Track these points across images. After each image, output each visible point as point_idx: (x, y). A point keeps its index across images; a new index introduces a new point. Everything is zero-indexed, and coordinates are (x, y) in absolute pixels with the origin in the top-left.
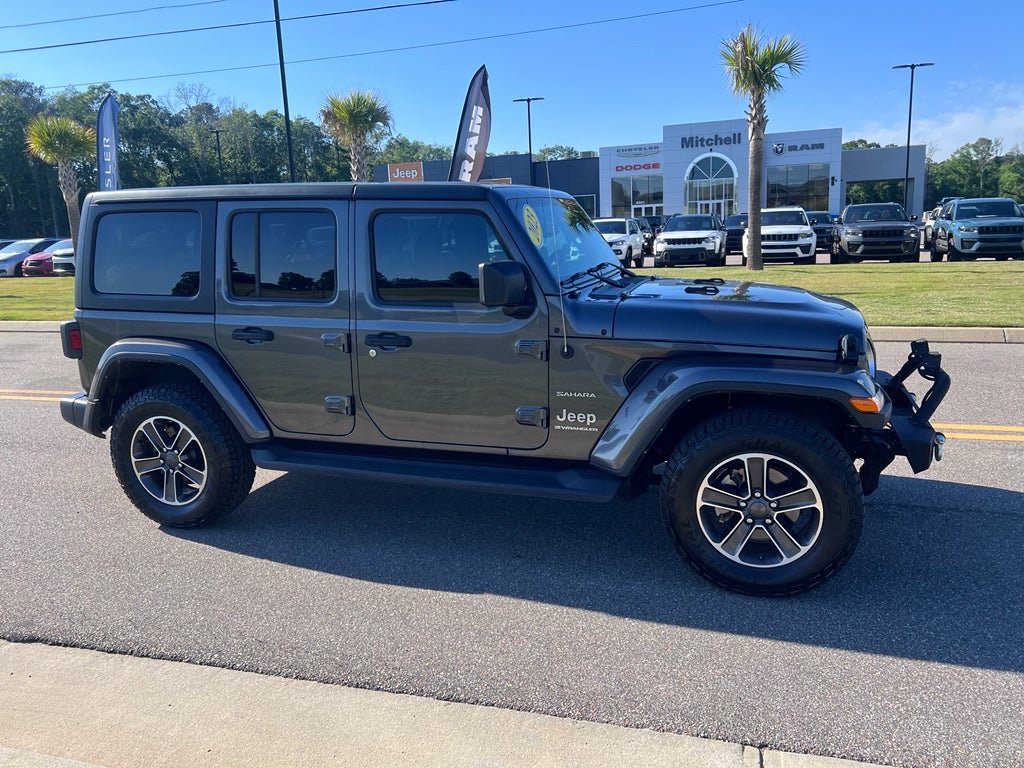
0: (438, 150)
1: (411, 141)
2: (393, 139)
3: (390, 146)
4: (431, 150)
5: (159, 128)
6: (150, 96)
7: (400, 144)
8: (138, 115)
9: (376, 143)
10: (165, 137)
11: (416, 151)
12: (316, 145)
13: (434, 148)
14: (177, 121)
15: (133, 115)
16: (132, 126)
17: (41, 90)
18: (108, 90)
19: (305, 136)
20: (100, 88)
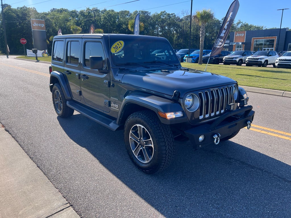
0: (258, 27)
1: (249, 25)
2: (243, 24)
3: (242, 26)
4: (255, 27)
5: (175, 22)
6: (174, 14)
7: (245, 25)
8: (171, 19)
9: (237, 25)
10: (177, 25)
11: (251, 28)
12: (218, 26)
13: (257, 26)
14: (182, 20)
15: (169, 19)
16: (169, 22)
17: (150, 13)
18: (165, 13)
19: (215, 24)
20: (163, 12)
